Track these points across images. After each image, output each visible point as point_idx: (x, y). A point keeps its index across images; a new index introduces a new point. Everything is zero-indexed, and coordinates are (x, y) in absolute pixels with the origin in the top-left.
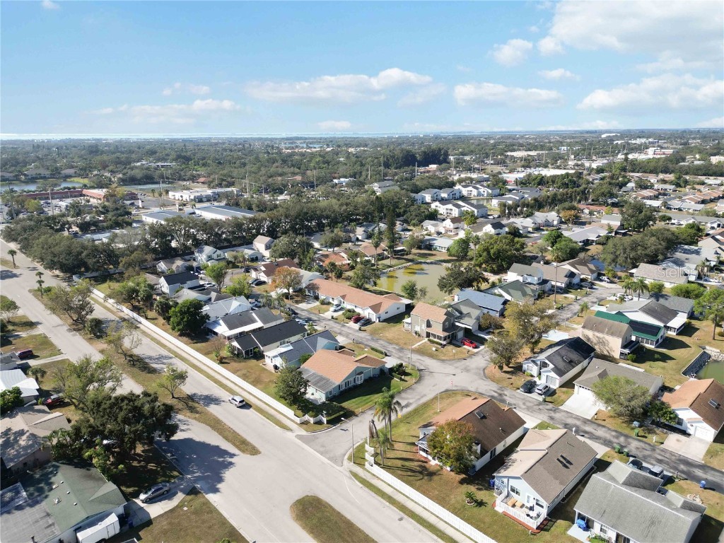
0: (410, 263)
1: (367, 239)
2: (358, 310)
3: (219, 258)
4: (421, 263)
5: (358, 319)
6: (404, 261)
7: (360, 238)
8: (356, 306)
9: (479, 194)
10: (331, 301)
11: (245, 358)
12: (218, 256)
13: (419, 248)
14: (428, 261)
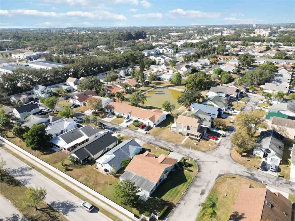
0: (153, 89)
1: (125, 76)
2: (141, 120)
3: (48, 92)
4: (158, 88)
5: (143, 127)
6: (150, 87)
7: (122, 76)
8: (139, 118)
9: (167, 52)
10: (122, 115)
11: (83, 165)
12: (48, 91)
13: (154, 80)
14: (161, 87)
